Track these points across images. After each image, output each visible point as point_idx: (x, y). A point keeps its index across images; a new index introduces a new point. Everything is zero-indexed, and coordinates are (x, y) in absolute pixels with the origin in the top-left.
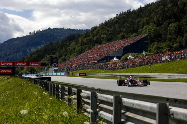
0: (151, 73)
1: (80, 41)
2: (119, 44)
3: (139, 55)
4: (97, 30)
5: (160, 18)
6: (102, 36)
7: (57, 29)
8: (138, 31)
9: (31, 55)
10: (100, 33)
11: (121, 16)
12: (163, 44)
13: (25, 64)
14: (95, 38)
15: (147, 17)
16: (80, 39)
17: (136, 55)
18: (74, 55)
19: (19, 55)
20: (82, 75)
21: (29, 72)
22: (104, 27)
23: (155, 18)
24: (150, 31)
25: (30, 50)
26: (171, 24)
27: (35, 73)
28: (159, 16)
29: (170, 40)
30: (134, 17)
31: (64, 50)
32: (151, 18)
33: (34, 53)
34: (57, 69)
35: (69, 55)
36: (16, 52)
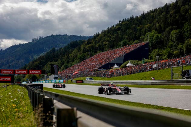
0: (141, 80)
1: (82, 48)
2: (120, 52)
3: (140, 62)
4: (99, 37)
5: (162, 25)
6: (105, 43)
7: (60, 35)
8: (140, 38)
9: (33, 62)
10: (102, 40)
11: (124, 23)
12: (164, 51)
13: (25, 72)
14: (98, 45)
15: (150, 23)
16: (82, 46)
17: (136, 62)
18: (76, 62)
19: (21, 62)
20: (78, 82)
21: (30, 79)
22: (106, 34)
23: (158, 25)
24: (152, 38)
25: (32, 57)
26: (173, 31)
27: (37, 80)
28: (161, 23)
29: (171, 47)
30: (136, 24)
31: (66, 57)
32: (153, 25)
33: (36, 61)
34: (57, 76)
35: (71, 62)
36: (18, 59)
